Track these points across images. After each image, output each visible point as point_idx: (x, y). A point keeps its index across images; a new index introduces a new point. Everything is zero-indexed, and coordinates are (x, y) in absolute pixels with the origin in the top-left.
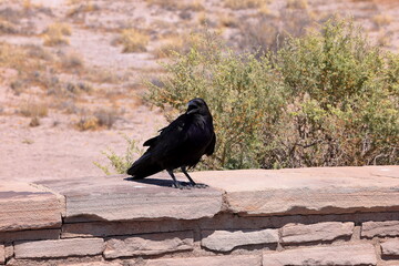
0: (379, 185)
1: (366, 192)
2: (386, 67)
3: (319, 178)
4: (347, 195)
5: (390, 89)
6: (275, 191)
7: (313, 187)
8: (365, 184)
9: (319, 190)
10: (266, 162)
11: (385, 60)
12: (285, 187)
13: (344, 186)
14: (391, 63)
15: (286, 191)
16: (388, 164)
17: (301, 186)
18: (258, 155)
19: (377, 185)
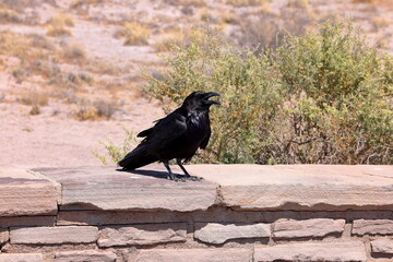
0: (371, 184)
1: (358, 190)
2: (383, 68)
3: (312, 175)
4: (340, 193)
5: (386, 90)
6: (268, 186)
7: (306, 184)
8: (358, 182)
9: (312, 187)
10: (261, 158)
11: (382, 61)
12: (279, 183)
13: (337, 183)
14: (387, 64)
15: (279, 187)
16: (381, 163)
17: (294, 183)
18: (253, 150)
19: (369, 183)
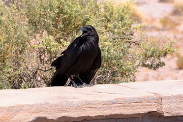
0: (100, 99)
1: (90, 105)
2: (102, 10)
3: (56, 95)
4: (78, 108)
5: (106, 27)
6: (23, 106)
7: (52, 102)
8: (90, 99)
9: (56, 105)
11: (102, 6)
12: (31, 103)
13: (75, 100)
14: (106, 8)
15: (31, 106)
16: (105, 82)
17: (43, 102)
18: (9, 78)
19: (99, 99)
